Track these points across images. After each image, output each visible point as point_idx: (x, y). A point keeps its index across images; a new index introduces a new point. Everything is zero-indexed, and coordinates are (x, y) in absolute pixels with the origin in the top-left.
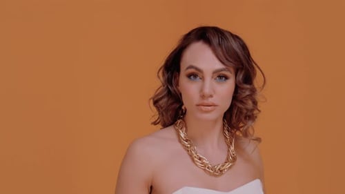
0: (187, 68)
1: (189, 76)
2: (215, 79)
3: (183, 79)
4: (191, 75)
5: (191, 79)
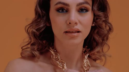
4: (59, 10)
5: (60, 12)
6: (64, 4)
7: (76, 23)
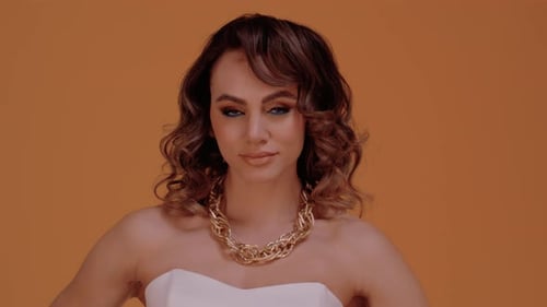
0: (220, 100)
2: (268, 112)
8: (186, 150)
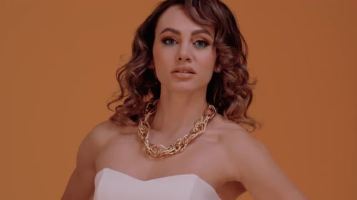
0: (163, 32)
1: (164, 41)
2: (194, 44)
3: (158, 45)
4: (167, 40)
5: (166, 44)
6: (174, 31)
7: (188, 59)
8: (133, 73)
